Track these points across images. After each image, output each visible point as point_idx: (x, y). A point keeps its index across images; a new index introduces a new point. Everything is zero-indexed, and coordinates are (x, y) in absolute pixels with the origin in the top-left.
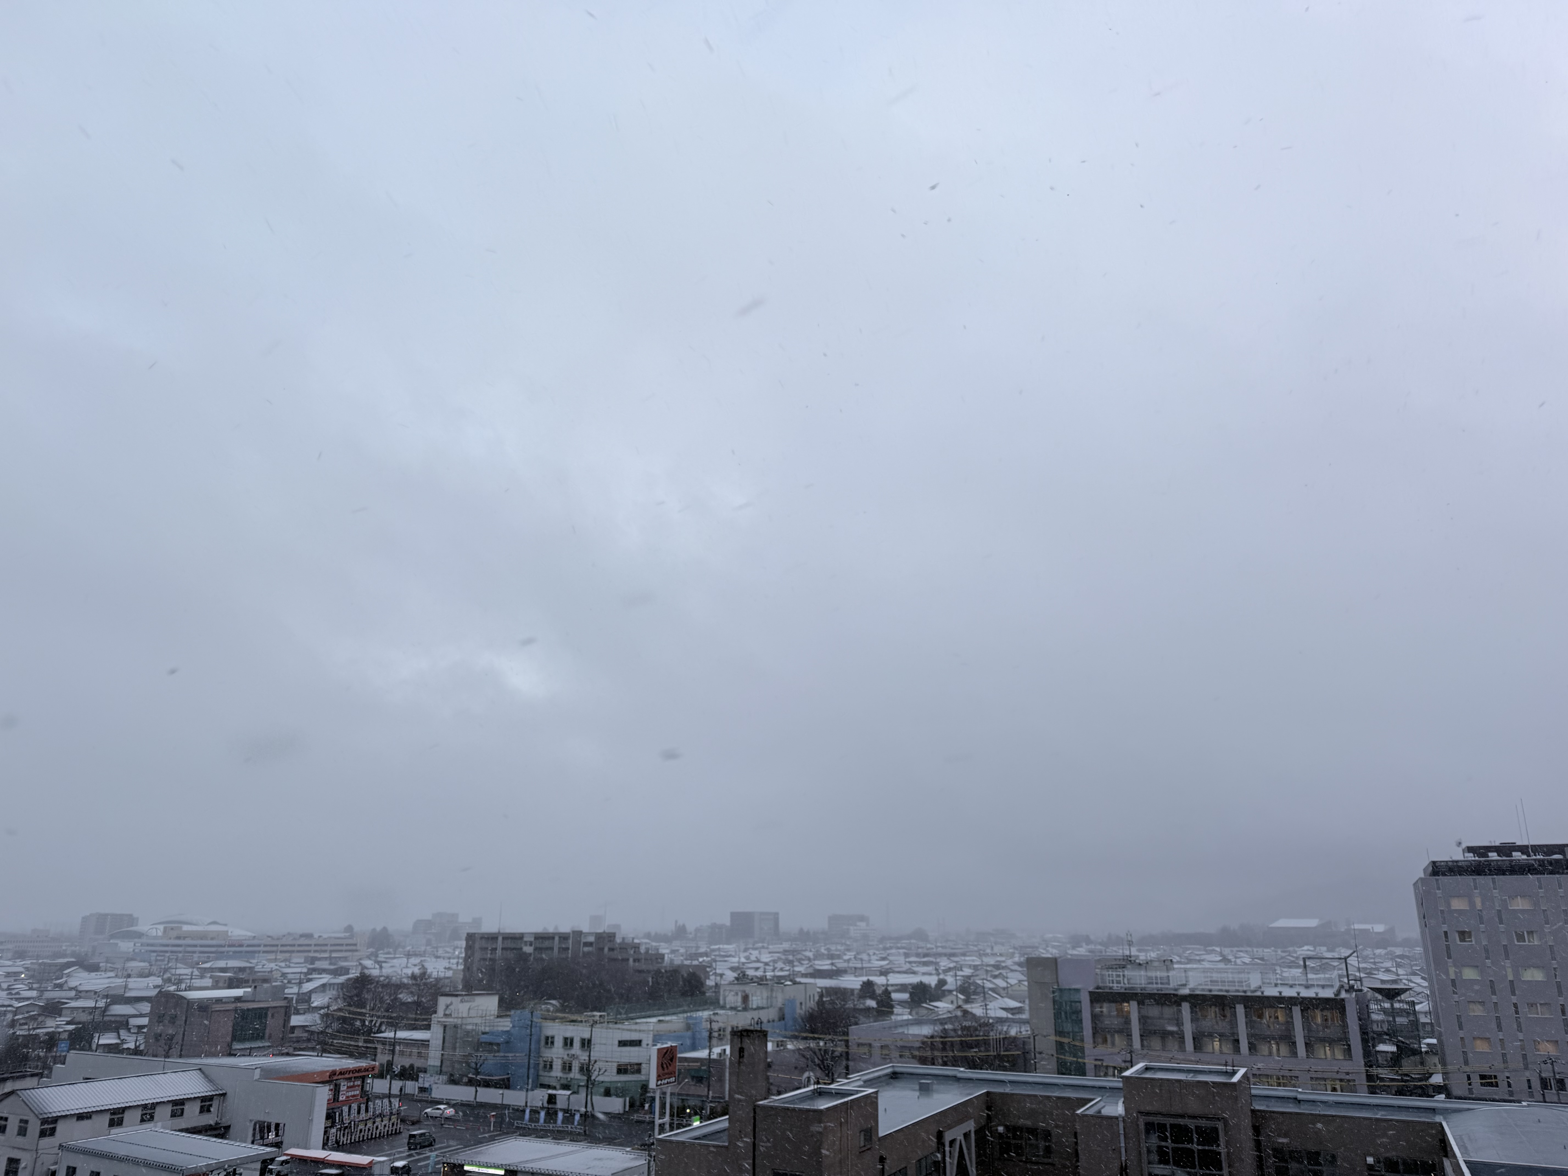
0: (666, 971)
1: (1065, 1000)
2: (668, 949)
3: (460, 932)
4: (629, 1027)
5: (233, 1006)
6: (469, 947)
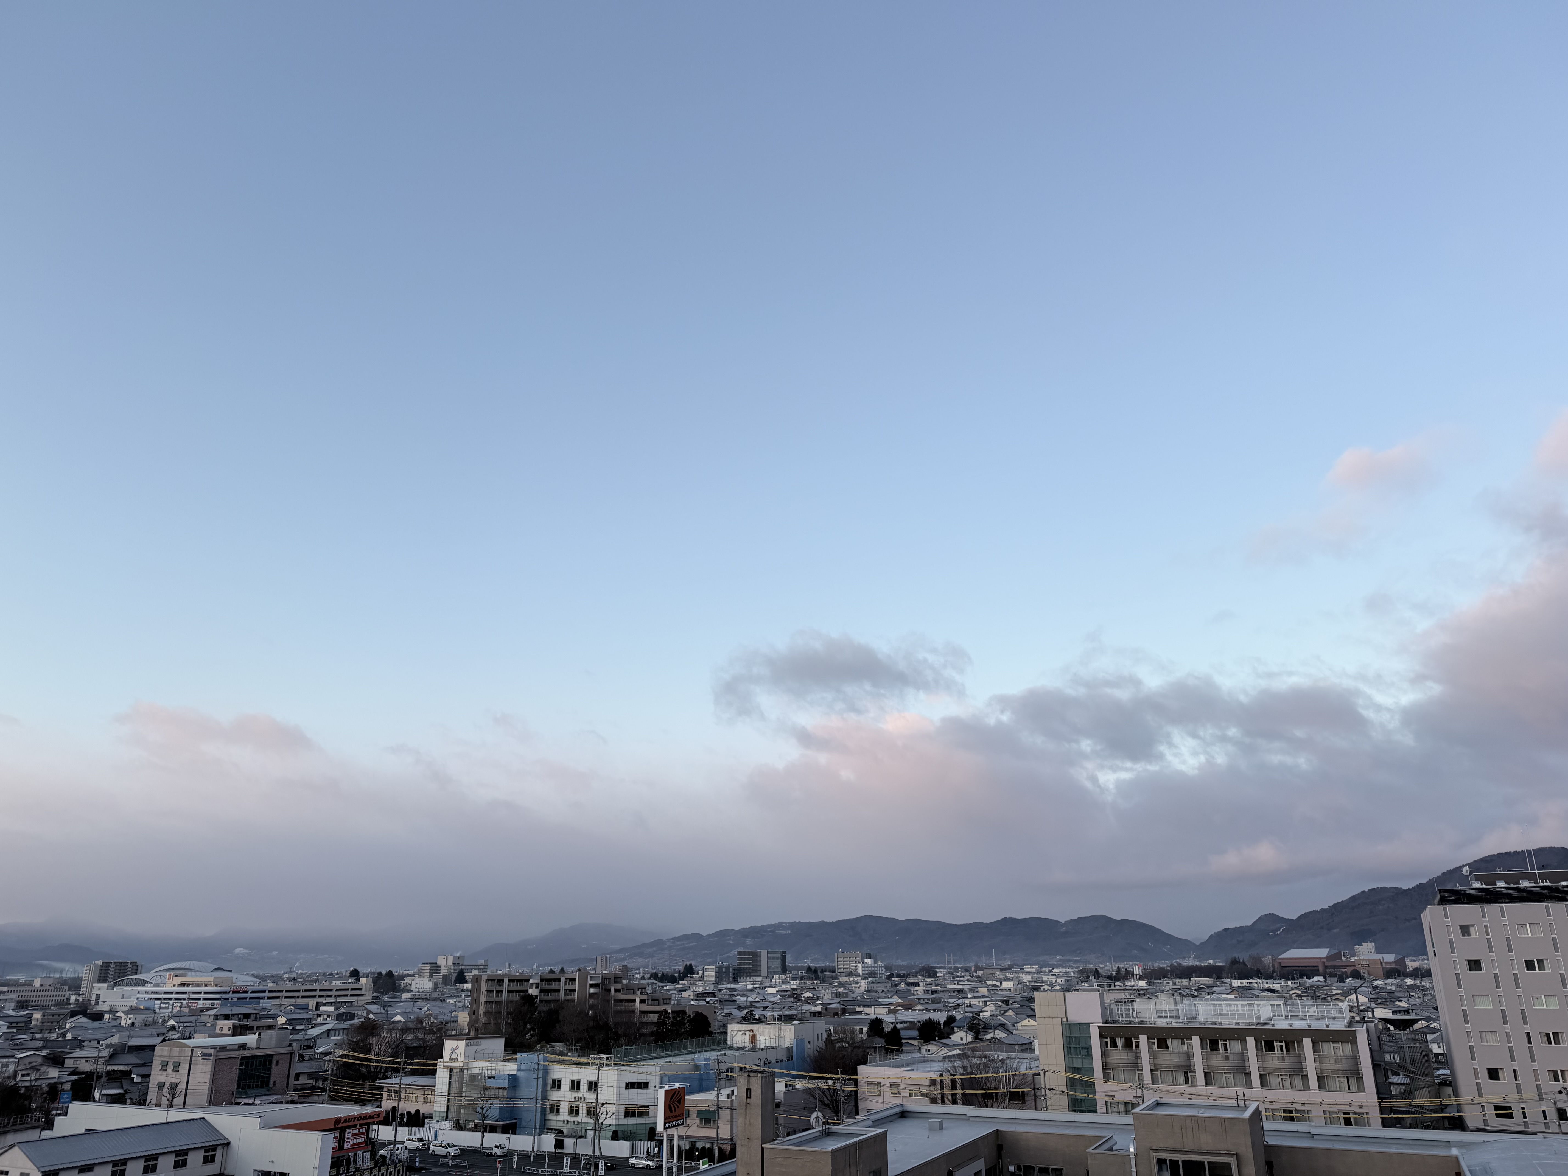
0: (673, 1012)
1: (1075, 1035)
2: (674, 989)
3: (466, 974)
4: (636, 1069)
5: (237, 1054)
6: (476, 990)
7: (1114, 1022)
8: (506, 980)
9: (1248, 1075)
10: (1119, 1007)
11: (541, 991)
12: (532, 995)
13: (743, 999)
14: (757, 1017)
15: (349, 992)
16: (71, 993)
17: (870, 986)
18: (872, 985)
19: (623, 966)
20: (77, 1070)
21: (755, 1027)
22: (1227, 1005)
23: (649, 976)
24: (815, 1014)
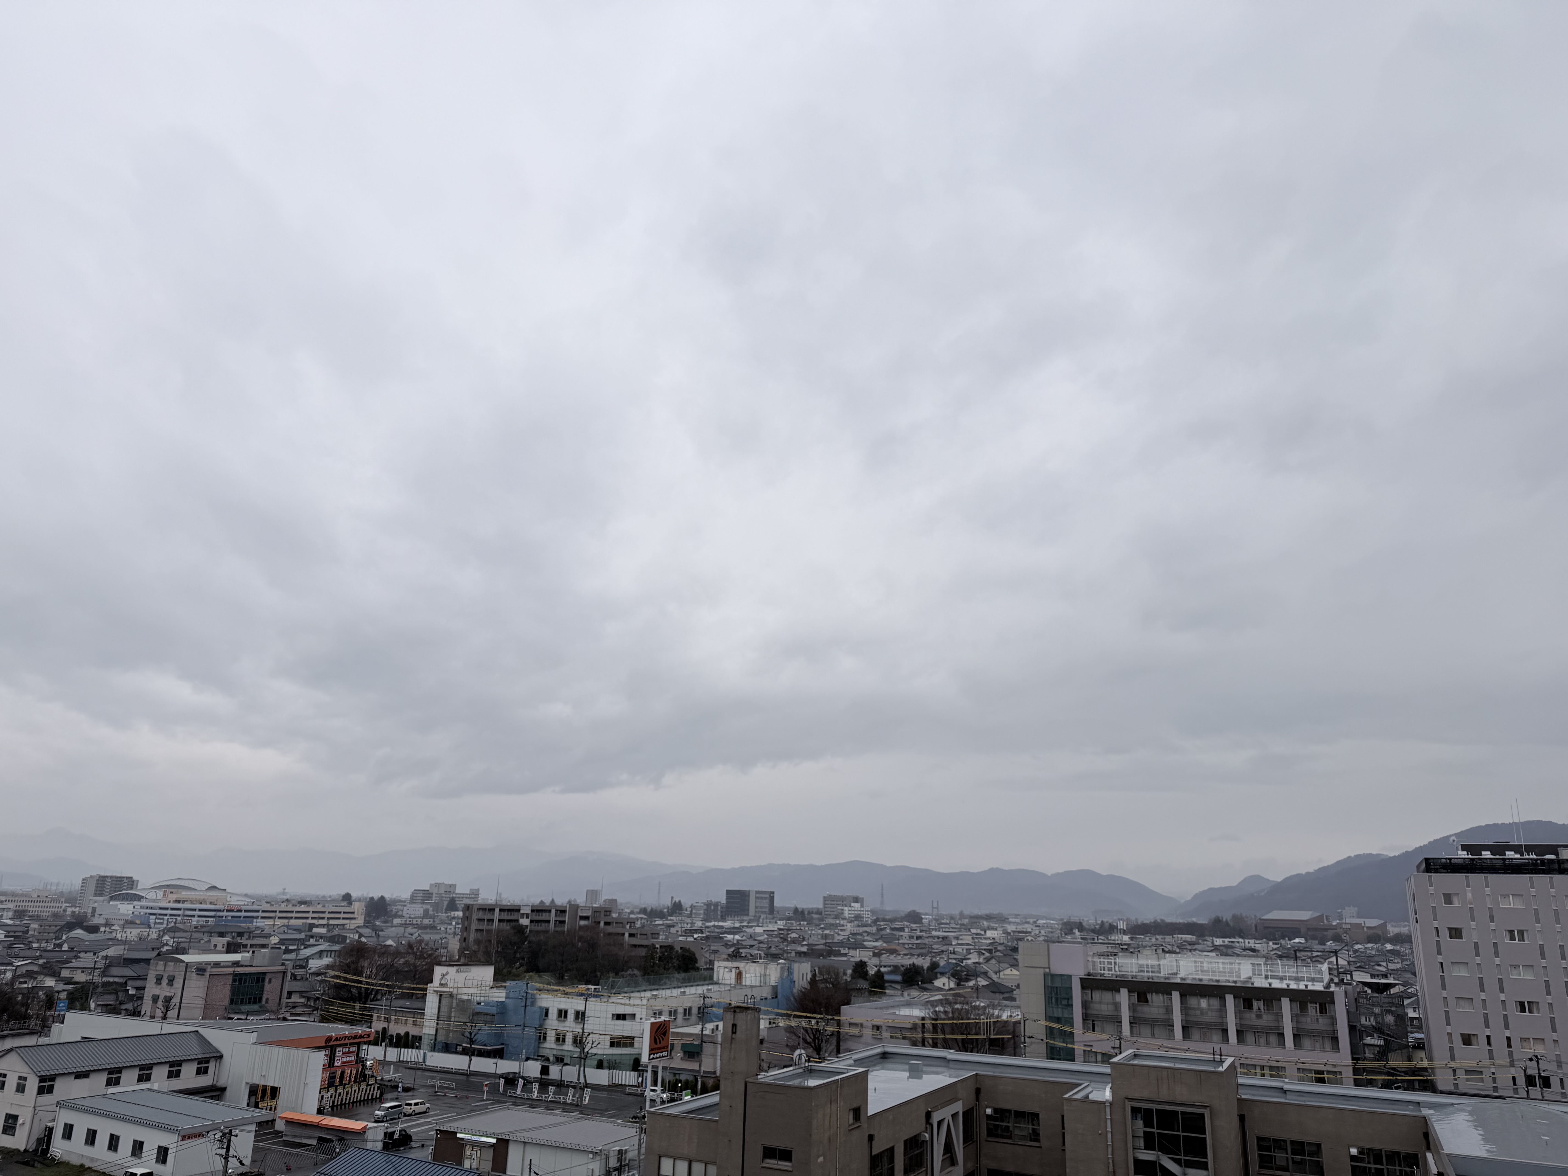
0: (661, 946)
1: (1056, 985)
2: (663, 925)
3: (457, 902)
4: (622, 1001)
5: (231, 970)
6: (466, 918)
7: (1096, 974)
8: (497, 910)
9: (1225, 1031)
10: (1102, 960)
11: (532, 921)
12: (522, 925)
13: (730, 937)
14: (743, 955)
15: (342, 915)
16: (68, 905)
17: (855, 929)
18: (858, 928)
19: (613, 900)
20: (74, 980)
21: (741, 965)
22: (1207, 962)
23: (638, 910)
24: (800, 954)
